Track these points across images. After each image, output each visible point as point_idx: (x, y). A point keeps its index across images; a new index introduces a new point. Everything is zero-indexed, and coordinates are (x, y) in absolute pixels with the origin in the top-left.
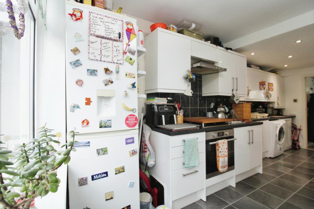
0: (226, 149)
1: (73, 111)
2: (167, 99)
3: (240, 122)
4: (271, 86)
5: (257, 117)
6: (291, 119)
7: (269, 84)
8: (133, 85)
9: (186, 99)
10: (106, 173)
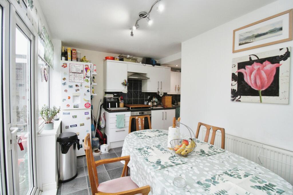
1: (64, 101)
2: (114, 95)
8: (88, 91)
10: (76, 125)
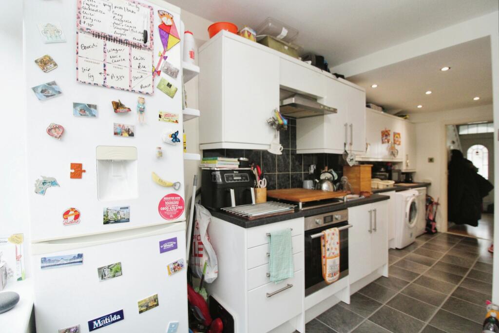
0: (338, 243)
1: (43, 192)
2: (239, 160)
3: (356, 197)
4: (397, 137)
5: (378, 186)
6: (425, 188)
7: (395, 134)
8: (175, 137)
9: (270, 159)
10: (121, 313)
